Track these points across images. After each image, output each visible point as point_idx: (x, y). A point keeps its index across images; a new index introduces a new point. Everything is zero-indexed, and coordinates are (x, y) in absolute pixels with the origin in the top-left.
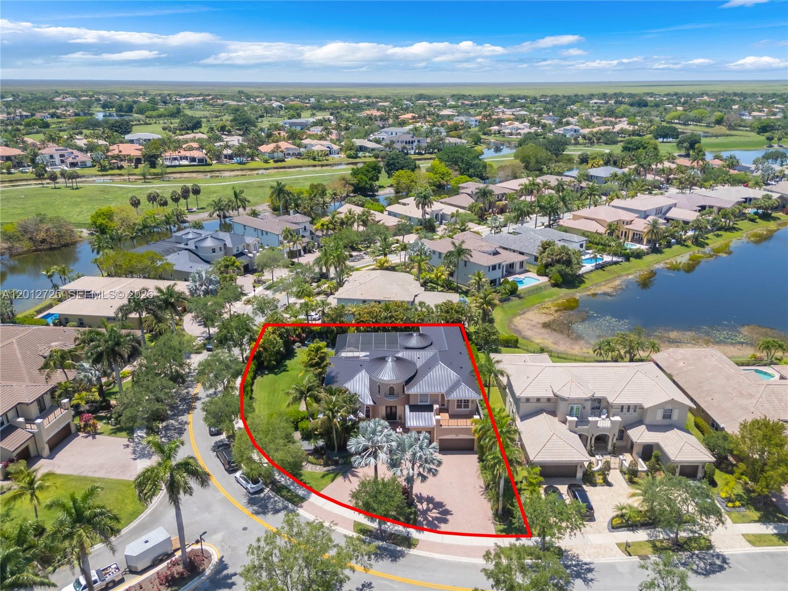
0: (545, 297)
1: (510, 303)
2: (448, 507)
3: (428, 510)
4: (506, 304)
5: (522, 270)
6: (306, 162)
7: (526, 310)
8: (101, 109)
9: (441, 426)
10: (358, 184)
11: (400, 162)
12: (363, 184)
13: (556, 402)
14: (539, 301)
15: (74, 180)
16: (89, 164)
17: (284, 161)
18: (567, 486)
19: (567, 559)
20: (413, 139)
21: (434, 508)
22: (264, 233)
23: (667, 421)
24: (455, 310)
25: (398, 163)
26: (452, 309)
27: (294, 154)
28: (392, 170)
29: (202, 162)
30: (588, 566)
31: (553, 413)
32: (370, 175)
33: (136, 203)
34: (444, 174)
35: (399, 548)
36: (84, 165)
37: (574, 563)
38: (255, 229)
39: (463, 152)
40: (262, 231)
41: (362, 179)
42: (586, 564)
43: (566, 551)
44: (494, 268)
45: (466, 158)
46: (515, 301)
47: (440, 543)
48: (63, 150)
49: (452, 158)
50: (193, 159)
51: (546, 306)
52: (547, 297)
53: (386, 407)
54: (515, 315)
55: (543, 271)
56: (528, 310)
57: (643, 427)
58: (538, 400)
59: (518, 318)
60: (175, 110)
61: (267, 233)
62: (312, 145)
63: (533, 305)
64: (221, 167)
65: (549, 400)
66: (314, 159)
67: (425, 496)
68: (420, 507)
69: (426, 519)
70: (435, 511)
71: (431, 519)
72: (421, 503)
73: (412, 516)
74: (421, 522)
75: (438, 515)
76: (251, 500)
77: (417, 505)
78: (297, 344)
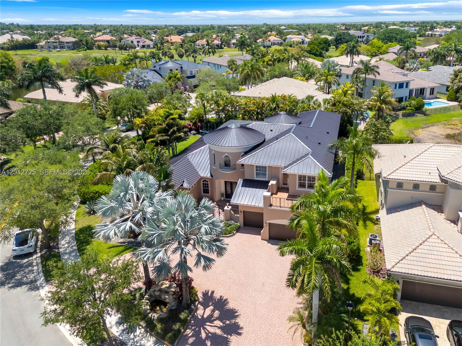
0: (453, 116)
1: (414, 118)
2: (240, 321)
3: (210, 319)
4: (410, 119)
5: (432, 96)
7: (430, 124)
9: (271, 205)
11: (346, 38)
12: (315, 51)
13: (444, 192)
14: (445, 119)
16: (152, 46)
17: (270, 47)
18: (448, 322)
20: (364, 35)
21: (219, 318)
22: (219, 66)
24: (343, 104)
25: (344, 38)
26: (340, 102)
27: (278, 43)
28: (338, 44)
29: (219, 47)
31: (439, 208)
32: (322, 46)
34: (380, 47)
36: (149, 47)
38: (214, 64)
39: (397, 32)
40: (218, 65)
41: (314, 47)
44: (401, 86)
45: (399, 36)
46: (420, 117)
48: (139, 38)
49: (389, 37)
51: (453, 123)
52: (454, 116)
53: (226, 182)
54: (418, 128)
55: (453, 97)
56: (432, 125)
59: (420, 130)
61: (221, 65)
63: (439, 122)
64: (230, 49)
65: (433, 188)
67: (217, 296)
68: (200, 312)
69: (197, 334)
70: (218, 323)
71: (203, 335)
72: (205, 307)
73: (177, 326)
74: (187, 338)
75: (219, 332)
76: (7, 264)
77: (197, 309)
78: (193, 132)
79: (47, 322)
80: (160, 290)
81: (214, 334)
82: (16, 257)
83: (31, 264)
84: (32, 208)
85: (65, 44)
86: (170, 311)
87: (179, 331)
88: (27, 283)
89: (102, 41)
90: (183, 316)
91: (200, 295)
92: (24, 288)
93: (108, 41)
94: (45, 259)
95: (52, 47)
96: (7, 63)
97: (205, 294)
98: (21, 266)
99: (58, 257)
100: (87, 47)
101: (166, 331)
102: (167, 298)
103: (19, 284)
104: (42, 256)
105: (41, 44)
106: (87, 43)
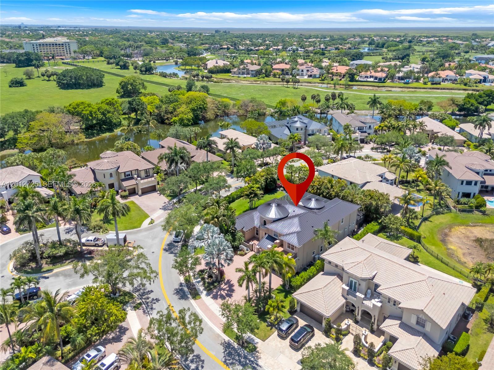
2: (234, 294)
3: (224, 290)
6: (458, 86)
7: (480, 224)
8: (367, 46)
10: (463, 105)
15: (296, 84)
16: (318, 76)
17: (440, 84)
19: (252, 355)
21: (227, 291)
23: (419, 328)
27: (450, 80)
29: (382, 80)
30: (256, 366)
33: (304, 99)
35: (189, 296)
36: (315, 77)
37: (252, 359)
42: (257, 365)
43: (258, 352)
44: (469, 183)
47: (207, 305)
50: (376, 78)
53: (265, 233)
54: (462, 225)
56: (481, 226)
57: (399, 322)
58: (337, 266)
60: (408, 47)
62: (471, 74)
64: (392, 84)
66: (465, 85)
67: (232, 283)
68: (222, 286)
69: (217, 292)
70: (226, 292)
71: (219, 293)
72: (225, 284)
73: (212, 287)
74: (213, 292)
75: (224, 294)
76: (170, 243)
77: (222, 284)
78: (282, 189)
79: (173, 267)
80: (213, 272)
81: (222, 295)
82: (174, 242)
83: (177, 246)
84: (180, 225)
85: (250, 72)
86: (213, 281)
87: (212, 289)
88: (174, 253)
89: (278, 69)
90: (216, 284)
91: (226, 280)
92: (173, 255)
93: (283, 70)
94: (183, 246)
95: (241, 73)
96: (203, 105)
97: (228, 280)
98: (174, 246)
99: (187, 246)
100: (266, 75)
101: (208, 287)
102: (214, 276)
103: (172, 253)
104: (182, 244)
105: (234, 70)
106: (266, 71)
